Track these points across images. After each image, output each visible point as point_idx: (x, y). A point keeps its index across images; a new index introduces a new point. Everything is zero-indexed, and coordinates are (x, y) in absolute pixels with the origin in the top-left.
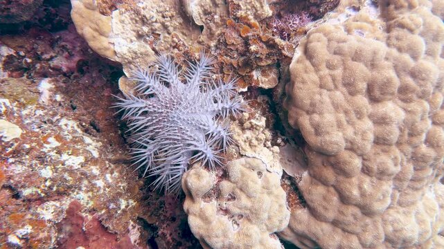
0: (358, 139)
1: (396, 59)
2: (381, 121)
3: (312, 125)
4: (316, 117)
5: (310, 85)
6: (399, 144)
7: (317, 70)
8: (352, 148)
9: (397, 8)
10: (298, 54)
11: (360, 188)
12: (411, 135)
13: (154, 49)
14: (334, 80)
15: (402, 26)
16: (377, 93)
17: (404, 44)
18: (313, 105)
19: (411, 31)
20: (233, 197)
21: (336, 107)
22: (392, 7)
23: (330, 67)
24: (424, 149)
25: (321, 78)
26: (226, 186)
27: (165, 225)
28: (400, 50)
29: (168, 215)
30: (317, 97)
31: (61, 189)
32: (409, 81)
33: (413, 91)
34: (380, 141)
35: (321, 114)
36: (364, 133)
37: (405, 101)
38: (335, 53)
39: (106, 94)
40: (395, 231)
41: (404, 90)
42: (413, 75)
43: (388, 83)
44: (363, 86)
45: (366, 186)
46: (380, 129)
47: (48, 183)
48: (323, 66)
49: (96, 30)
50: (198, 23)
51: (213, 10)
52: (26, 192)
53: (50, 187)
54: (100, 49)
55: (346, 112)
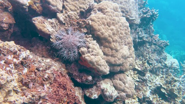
0: (110, 34)
1: (109, 18)
2: (112, 30)
3: (101, 33)
4: (101, 31)
5: (97, 25)
6: (117, 34)
7: (96, 23)
8: (110, 36)
9: (104, 10)
10: (90, 22)
11: (114, 45)
12: (118, 32)
13: (56, 31)
14: (101, 24)
15: (107, 12)
16: (109, 25)
17: (109, 15)
18: (99, 29)
19: (109, 12)
20: (92, 52)
21: (104, 29)
22: (103, 10)
23: (98, 21)
24: (121, 35)
25: (98, 24)
26: (90, 50)
27: (74, 72)
28: (109, 16)
29: (74, 70)
30: (99, 27)
31: (49, 67)
32: (113, 21)
33: (115, 23)
34: (114, 34)
35: (101, 30)
36: (110, 32)
37: (114, 25)
38: (98, 19)
39: (44, 48)
40: (123, 54)
41: (113, 23)
42: (113, 20)
43: (110, 22)
44: (106, 24)
45: (115, 44)
46: (113, 31)
47: (45, 66)
48: (97, 22)
49: (43, 27)
50: (64, 22)
51: (66, 19)
52: (41, 69)
53: (46, 67)
54: (45, 31)
55: (106, 29)
